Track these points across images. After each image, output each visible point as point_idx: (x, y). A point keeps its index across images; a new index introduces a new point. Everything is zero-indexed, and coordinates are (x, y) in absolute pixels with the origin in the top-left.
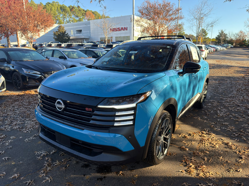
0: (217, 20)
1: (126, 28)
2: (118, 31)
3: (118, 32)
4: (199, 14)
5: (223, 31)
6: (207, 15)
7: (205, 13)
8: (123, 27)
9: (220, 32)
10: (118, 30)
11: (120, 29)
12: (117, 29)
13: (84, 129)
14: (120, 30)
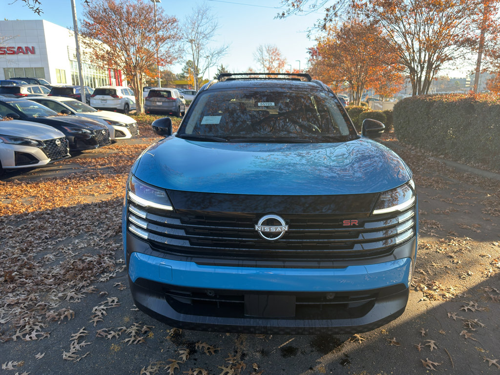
0: (226, 47)
1: (31, 48)
2: (8, 54)
3: (8, 57)
4: (194, 33)
5: (223, 67)
6: (208, 36)
7: (206, 33)
8: (23, 46)
9: (220, 69)
10: (8, 52)
11: (16, 50)
12: (6, 50)
13: (348, 266)
14: (14, 53)
